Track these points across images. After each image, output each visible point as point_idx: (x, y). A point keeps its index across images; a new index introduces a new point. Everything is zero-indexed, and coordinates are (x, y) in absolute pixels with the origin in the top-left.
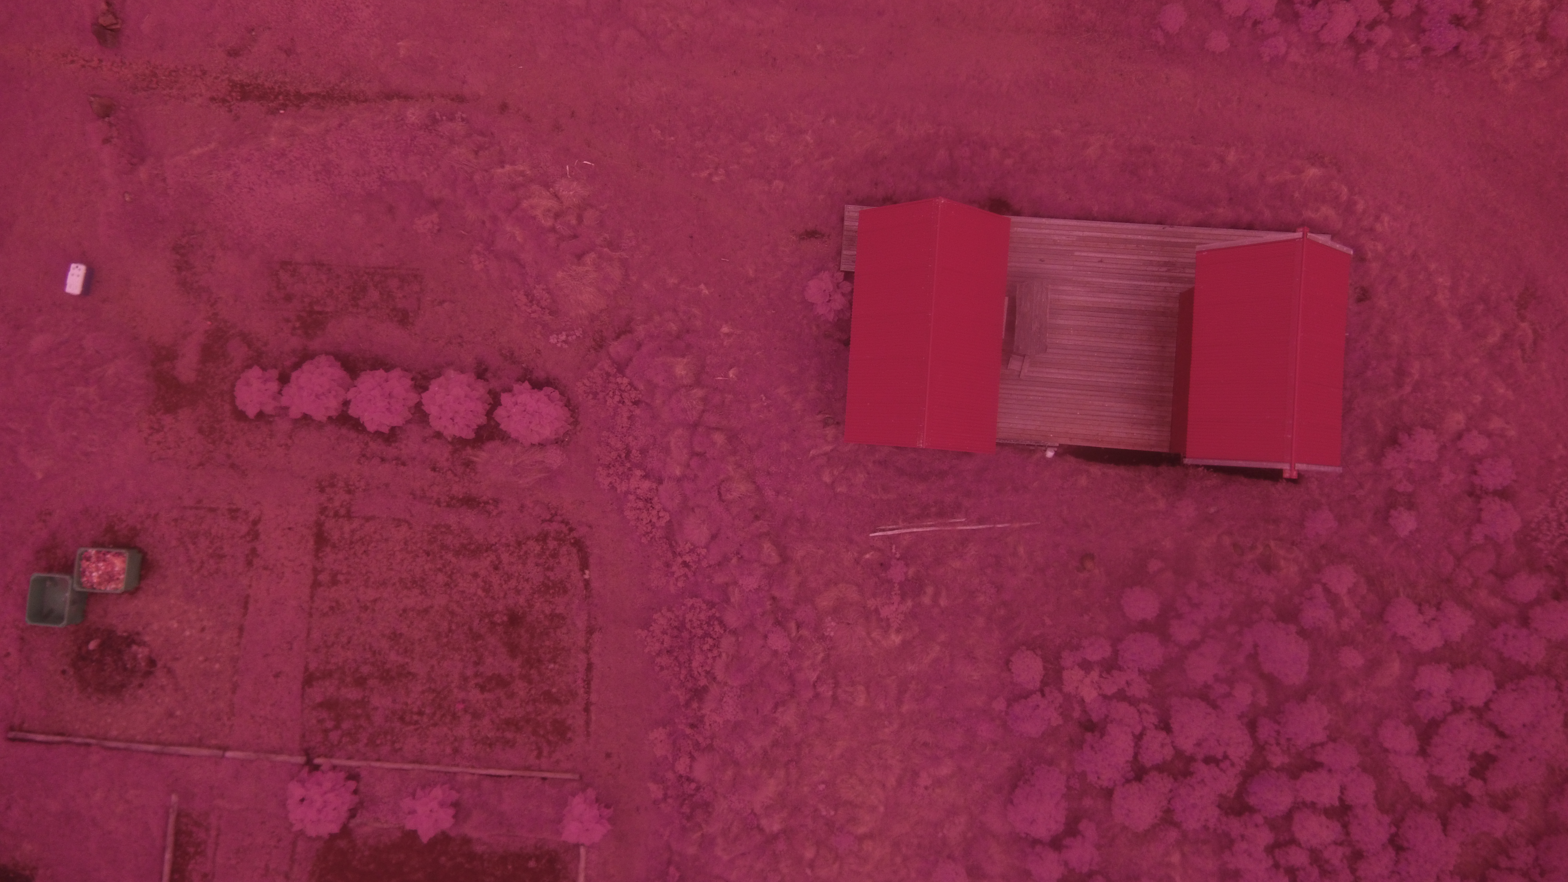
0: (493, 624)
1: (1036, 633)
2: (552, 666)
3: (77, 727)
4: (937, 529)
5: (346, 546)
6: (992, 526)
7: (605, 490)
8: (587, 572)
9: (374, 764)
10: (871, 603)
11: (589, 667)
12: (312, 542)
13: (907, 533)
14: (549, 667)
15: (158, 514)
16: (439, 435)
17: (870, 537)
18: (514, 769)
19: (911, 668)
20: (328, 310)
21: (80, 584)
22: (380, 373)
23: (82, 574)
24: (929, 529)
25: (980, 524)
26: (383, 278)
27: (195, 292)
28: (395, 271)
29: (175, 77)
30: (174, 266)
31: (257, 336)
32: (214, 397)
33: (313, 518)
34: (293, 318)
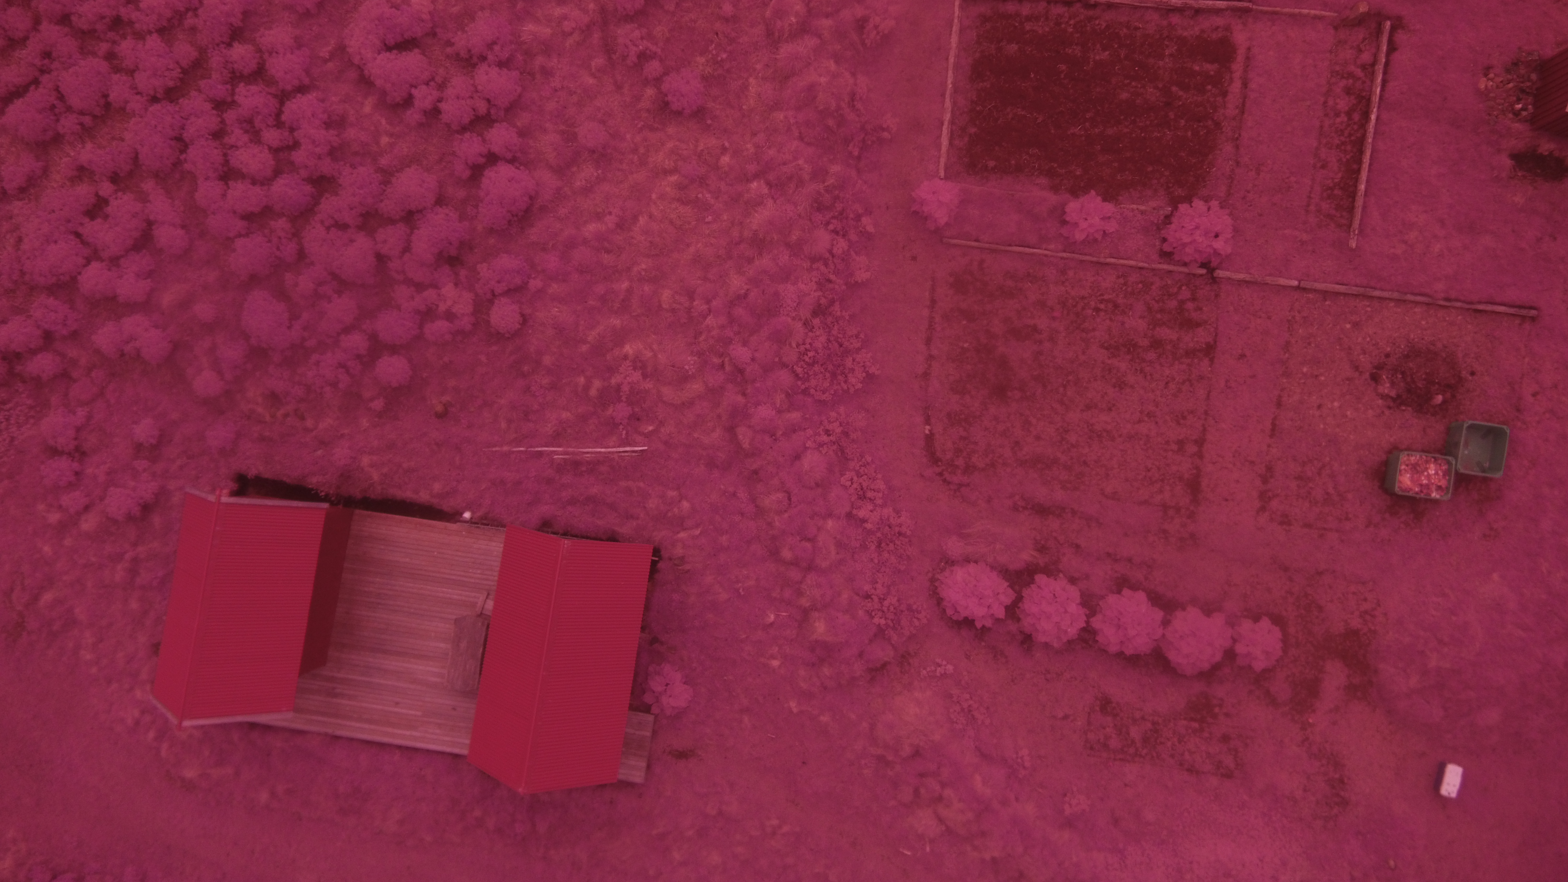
0: (1022, 390)
1: (494, 348)
2: (966, 345)
3: (1460, 317)
4: (581, 450)
5: (1168, 478)
6: (529, 449)
7: (906, 511)
8: (927, 432)
9: (1146, 265)
10: (648, 385)
11: (928, 341)
12: (1203, 484)
13: (612, 448)
14: (968, 344)
15: (1367, 526)
16: (1073, 581)
17: (648, 446)
18: (1007, 251)
19: (616, 322)
20: (1185, 722)
21: (1449, 463)
22: (1129, 652)
23: (1446, 473)
24: (590, 450)
25: (540, 451)
26: (1126, 749)
27: (1324, 754)
28: (1112, 756)
30: (1347, 784)
31: (1259, 702)
32: (1306, 643)
33: (1201, 508)
34: (1221, 717)
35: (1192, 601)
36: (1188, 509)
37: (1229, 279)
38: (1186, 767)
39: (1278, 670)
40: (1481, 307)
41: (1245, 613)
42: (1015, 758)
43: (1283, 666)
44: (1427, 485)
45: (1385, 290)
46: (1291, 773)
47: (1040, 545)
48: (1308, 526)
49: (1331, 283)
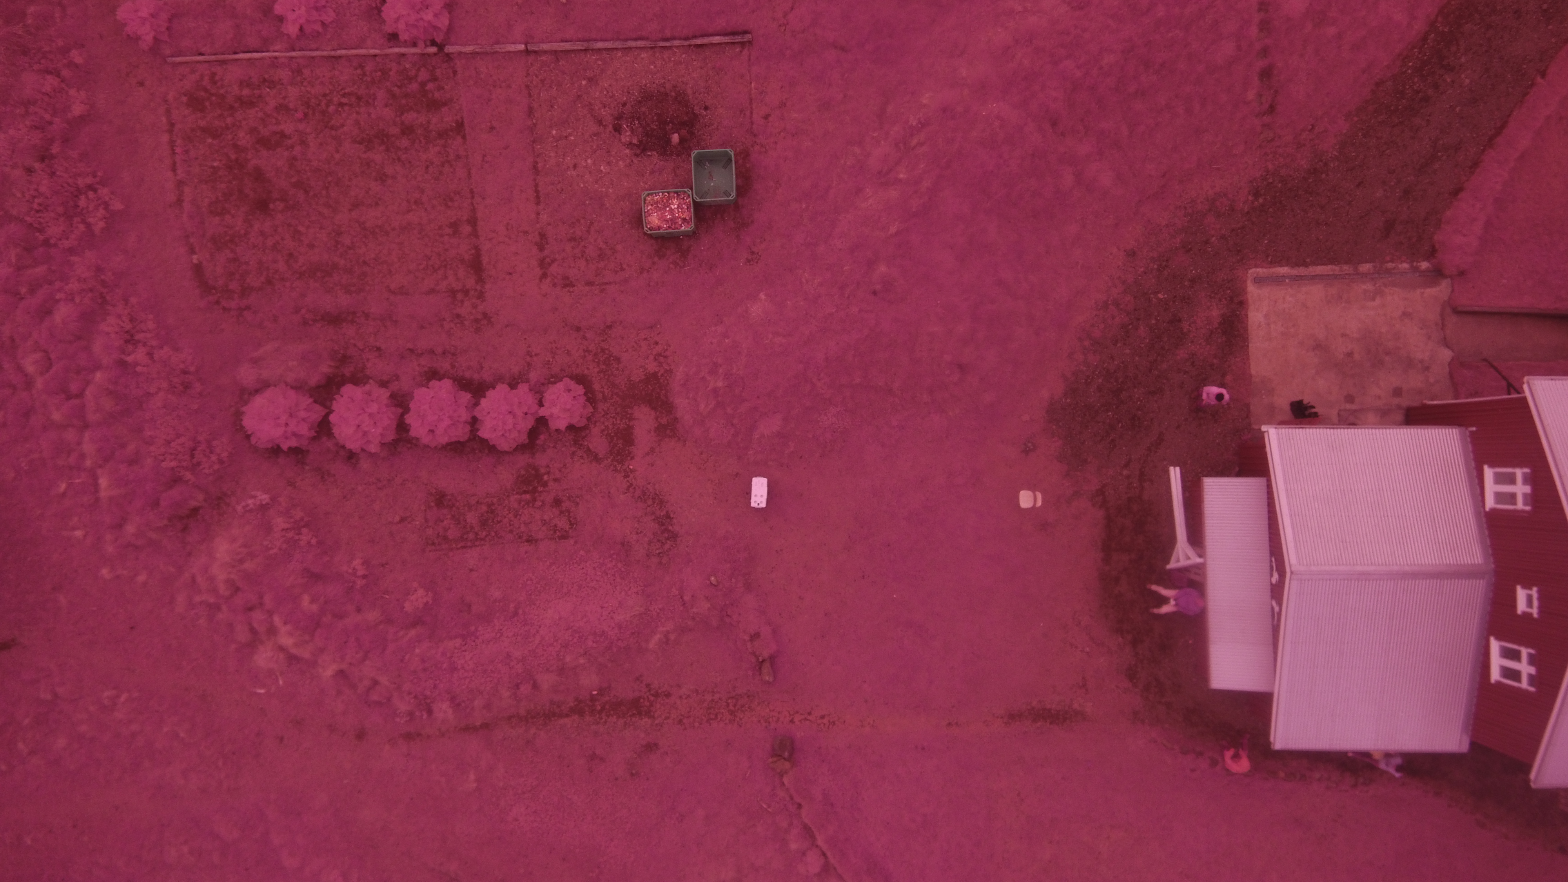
2: (215, 164)
3: (683, 55)
5: (449, 262)
8: (195, 262)
9: (377, 51)
11: (174, 167)
12: (484, 262)
14: (218, 162)
15: (641, 273)
16: (383, 384)
18: (236, 60)
20: (517, 497)
21: (687, 195)
22: (445, 440)
23: (689, 205)
26: (465, 536)
27: (649, 495)
28: (454, 546)
29: (710, 713)
30: (673, 518)
31: (583, 461)
32: (612, 395)
33: (488, 286)
34: (551, 484)
35: (500, 379)
36: (476, 290)
37: (460, 53)
38: (524, 538)
39: (592, 426)
40: (699, 41)
41: (551, 380)
42: (350, 571)
43: (596, 422)
44: (673, 220)
45: (606, 40)
46: (622, 521)
47: (340, 355)
48: (590, 283)
49: (556, 42)
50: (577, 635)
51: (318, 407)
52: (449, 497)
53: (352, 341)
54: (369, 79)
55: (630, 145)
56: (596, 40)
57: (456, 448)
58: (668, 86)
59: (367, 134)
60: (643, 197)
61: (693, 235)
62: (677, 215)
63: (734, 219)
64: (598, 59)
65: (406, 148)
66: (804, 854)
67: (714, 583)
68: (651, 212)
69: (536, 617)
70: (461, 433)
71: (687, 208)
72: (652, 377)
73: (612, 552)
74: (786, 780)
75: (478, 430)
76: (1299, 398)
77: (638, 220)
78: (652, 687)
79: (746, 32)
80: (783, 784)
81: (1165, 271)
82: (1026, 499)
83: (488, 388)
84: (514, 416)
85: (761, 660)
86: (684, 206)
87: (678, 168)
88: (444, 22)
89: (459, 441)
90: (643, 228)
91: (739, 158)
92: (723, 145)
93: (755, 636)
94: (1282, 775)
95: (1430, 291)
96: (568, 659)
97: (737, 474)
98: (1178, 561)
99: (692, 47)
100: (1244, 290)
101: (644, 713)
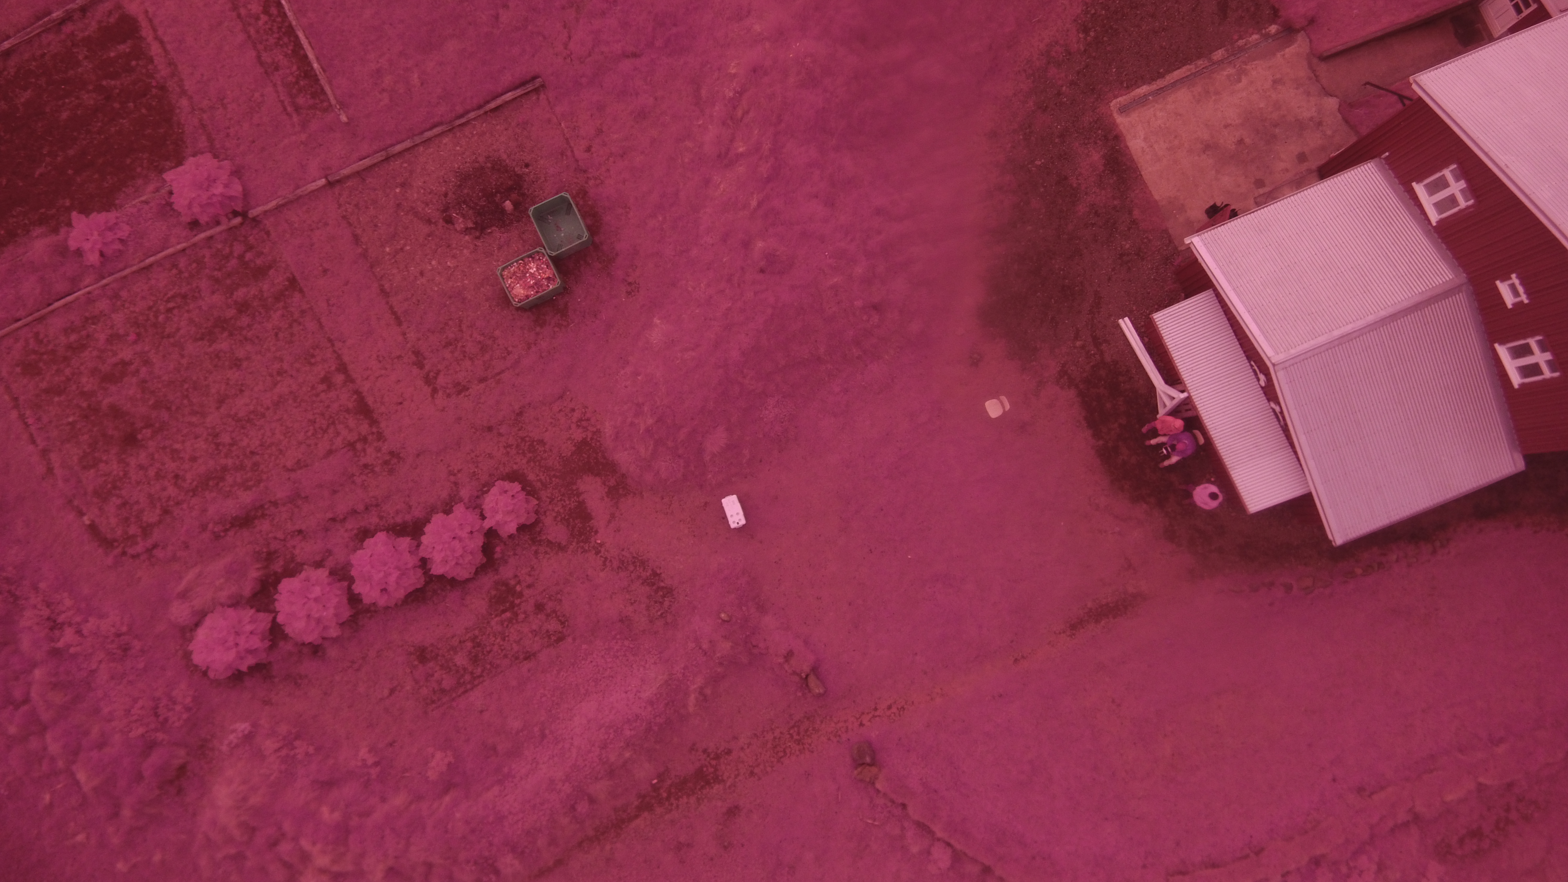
0: (147, 426)
2: (71, 419)
3: (483, 125)
5: (336, 417)
8: (87, 523)
9: (184, 245)
15: (529, 348)
16: (319, 565)
18: (52, 312)
20: (498, 619)
21: (542, 254)
22: (401, 594)
23: (548, 263)
26: (462, 681)
27: (628, 562)
28: (454, 695)
29: (778, 752)
30: (661, 573)
31: (548, 556)
32: (550, 479)
33: (383, 425)
34: (527, 592)
35: (433, 510)
36: (373, 433)
37: (265, 212)
38: (521, 657)
39: (543, 518)
40: (492, 105)
41: (485, 489)
42: (359, 764)
43: (545, 512)
44: (538, 284)
45: (403, 141)
46: (611, 598)
47: (265, 554)
48: (482, 380)
49: (354, 163)
50: (611, 731)
51: (261, 615)
52: (430, 649)
53: (270, 535)
54: (186, 275)
55: (467, 231)
56: (393, 145)
57: (416, 597)
58: (481, 159)
59: (206, 328)
60: (498, 274)
61: (564, 291)
62: (539, 277)
63: (598, 259)
64: (402, 163)
65: (249, 326)
66: (929, 853)
67: (726, 619)
68: (513, 285)
69: (564, 731)
70: (415, 580)
71: (547, 266)
72: (582, 446)
73: (613, 633)
74: (878, 786)
75: (430, 569)
76: (1212, 203)
77: (504, 299)
78: (710, 751)
79: (534, 78)
80: (878, 791)
81: (1032, 138)
82: (994, 409)
83: (424, 525)
84: (461, 540)
85: (804, 677)
86: (542, 266)
87: (523, 233)
88: (237, 189)
89: (416, 589)
90: (512, 304)
91: (578, 199)
92: (557, 194)
93: (789, 655)
94: (1359, 571)
95: (1290, 51)
96: (613, 758)
97: (706, 504)
98: (1165, 406)
99: (489, 113)
100: (1114, 124)
101: (712, 781)
